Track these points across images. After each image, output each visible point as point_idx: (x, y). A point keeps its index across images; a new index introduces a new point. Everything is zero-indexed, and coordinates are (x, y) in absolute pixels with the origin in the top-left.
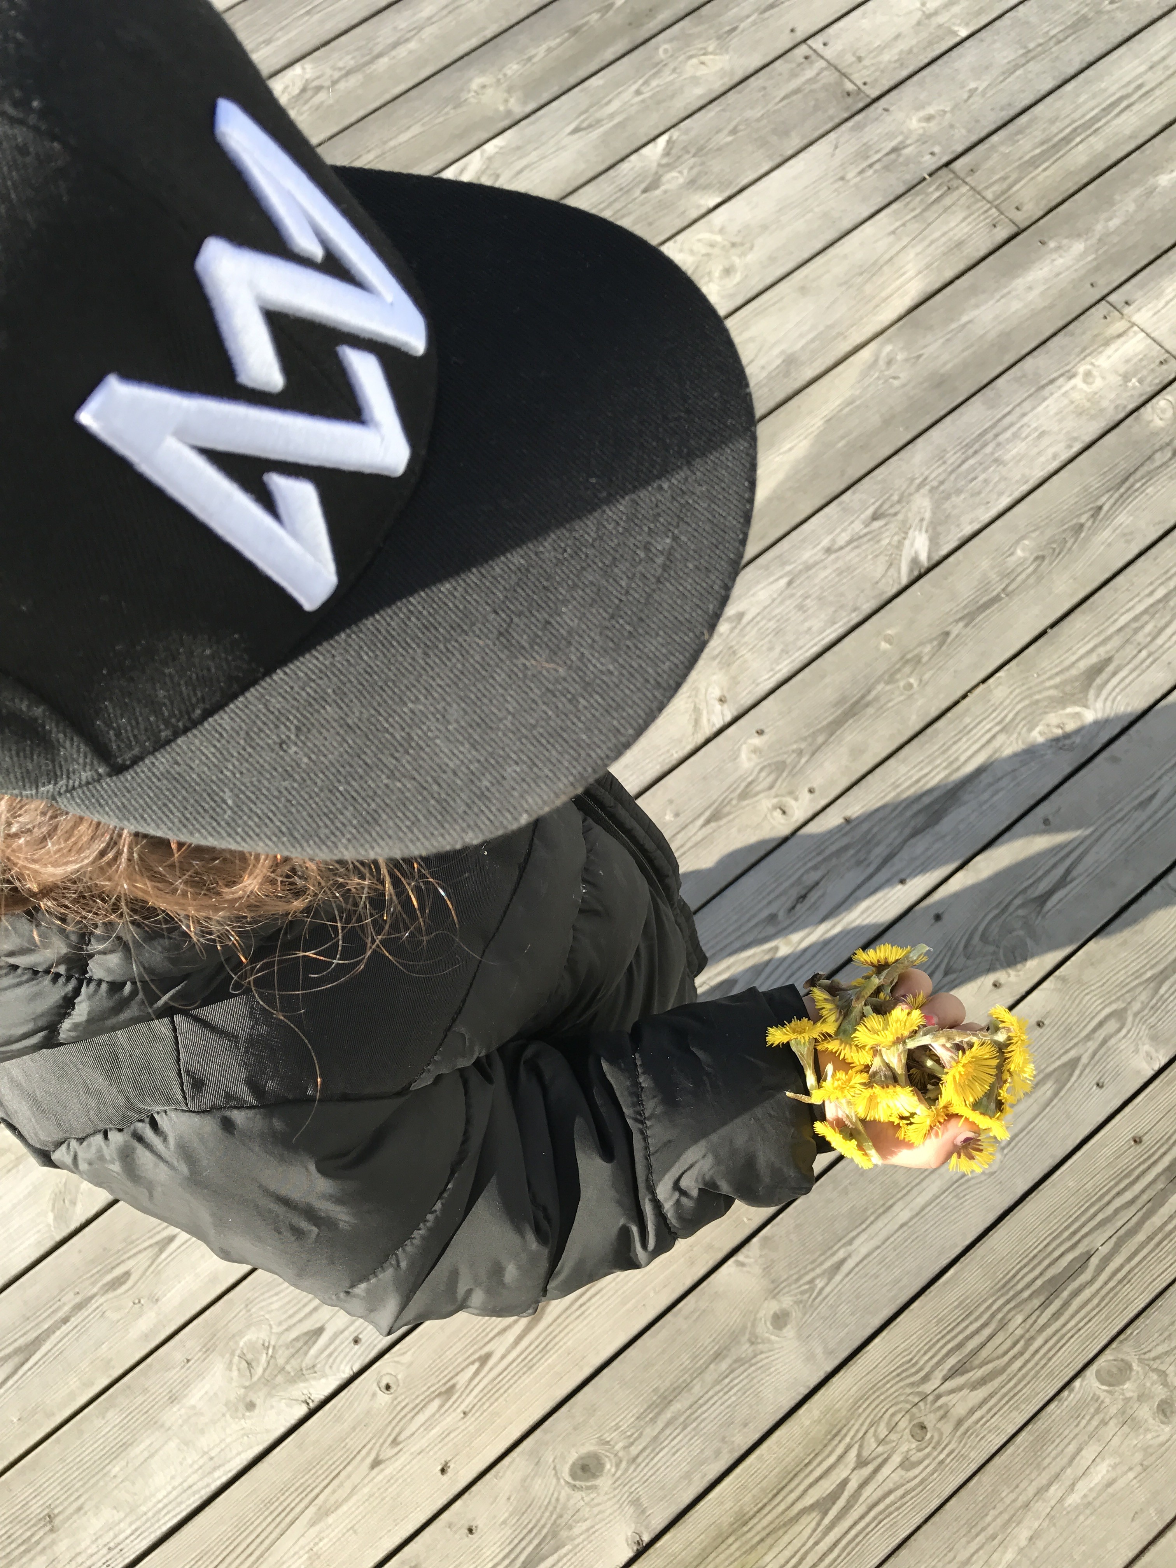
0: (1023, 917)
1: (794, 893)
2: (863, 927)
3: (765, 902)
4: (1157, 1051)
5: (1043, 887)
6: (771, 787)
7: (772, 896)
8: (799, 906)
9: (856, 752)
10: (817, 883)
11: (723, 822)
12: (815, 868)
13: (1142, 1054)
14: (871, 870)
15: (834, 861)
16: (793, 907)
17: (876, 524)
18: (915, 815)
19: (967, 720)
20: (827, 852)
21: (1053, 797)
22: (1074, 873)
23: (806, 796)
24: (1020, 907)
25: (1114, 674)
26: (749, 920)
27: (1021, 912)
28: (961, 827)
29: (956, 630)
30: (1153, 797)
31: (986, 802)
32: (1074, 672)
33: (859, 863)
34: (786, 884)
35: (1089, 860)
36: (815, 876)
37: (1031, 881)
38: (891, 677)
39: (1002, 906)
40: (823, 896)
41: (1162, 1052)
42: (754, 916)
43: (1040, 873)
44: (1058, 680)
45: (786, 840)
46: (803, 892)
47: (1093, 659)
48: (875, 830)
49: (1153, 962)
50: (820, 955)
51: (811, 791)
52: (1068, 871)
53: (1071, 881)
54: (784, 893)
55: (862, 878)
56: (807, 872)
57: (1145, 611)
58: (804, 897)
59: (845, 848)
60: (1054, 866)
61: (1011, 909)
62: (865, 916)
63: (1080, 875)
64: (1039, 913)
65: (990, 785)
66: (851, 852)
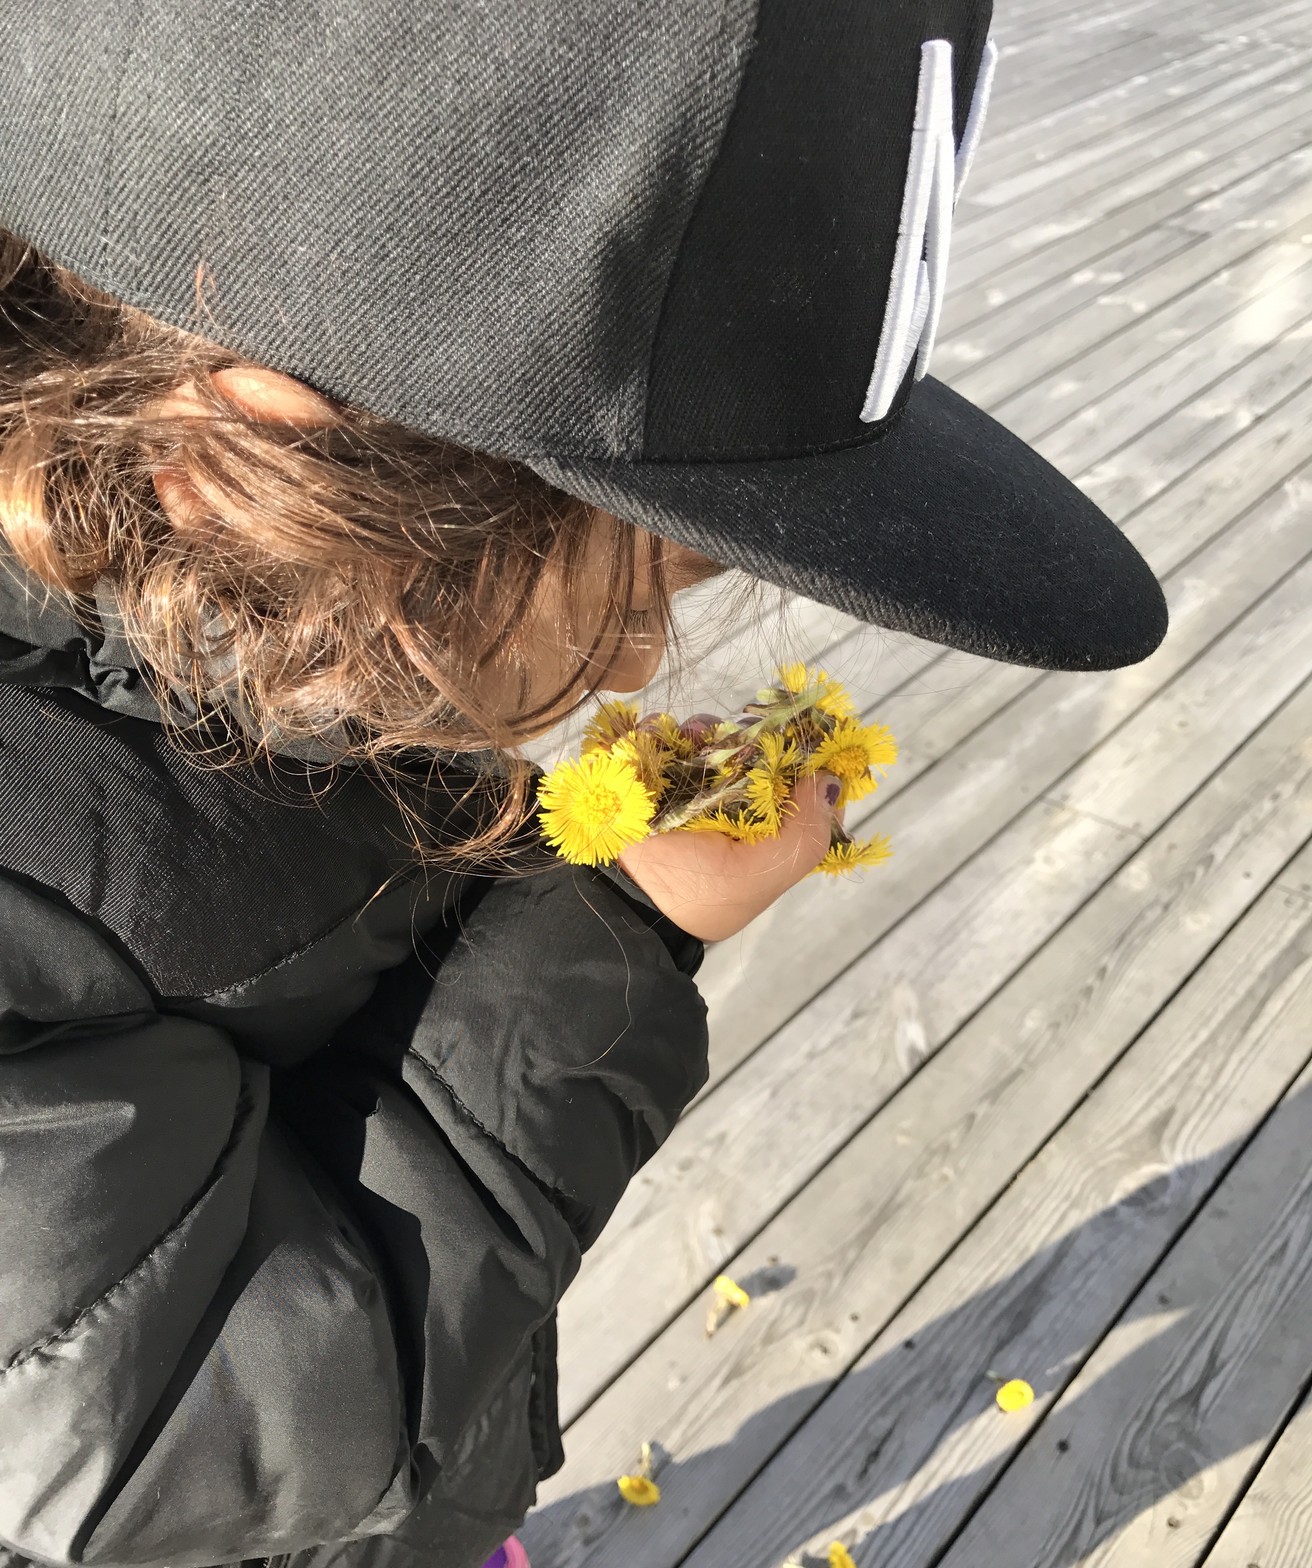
0: (1177, 1424)
1: (861, 1453)
2: (968, 1478)
3: (824, 1472)
5: (1188, 1380)
6: (801, 1322)
7: (832, 1462)
8: (872, 1469)
9: (900, 1262)
10: (889, 1433)
11: (747, 1377)
12: (883, 1412)
14: (957, 1400)
15: (905, 1400)
16: (865, 1471)
17: (859, 1023)
18: (996, 1322)
19: (1026, 1202)
20: (894, 1390)
21: (1162, 1270)
22: (1223, 1356)
23: (849, 1326)
24: (1168, 1411)
25: (1183, 1123)
26: (807, 1500)
27: (1171, 1418)
28: (1058, 1326)
29: (982, 1110)
30: (1285, 1246)
31: (1078, 1290)
32: (1135, 1130)
33: (939, 1396)
34: (849, 1442)
35: (1234, 1336)
36: (885, 1423)
37: (1169, 1377)
38: (920, 1172)
39: (1143, 1416)
40: (902, 1446)
42: (813, 1494)
43: (1178, 1364)
44: (1119, 1141)
45: (835, 1385)
46: (874, 1448)
47: (1153, 1113)
48: (949, 1351)
50: (917, 1529)
51: (855, 1318)
52: (1213, 1356)
53: (1223, 1365)
54: (848, 1454)
55: (948, 1414)
56: (873, 1420)
57: (1195, 1055)
58: (875, 1455)
59: (916, 1381)
60: (1193, 1351)
61: (1157, 1415)
62: (964, 1463)
63: (1230, 1357)
64: (1195, 1414)
65: (1077, 1271)
66: (925, 1384)
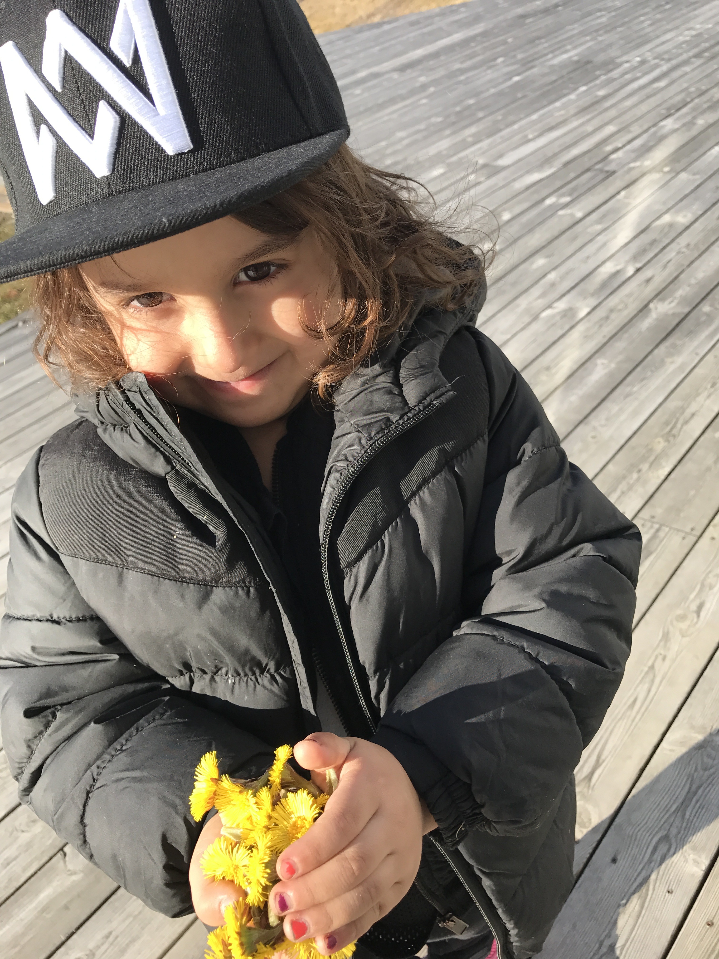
4: (700, 857)
13: (691, 862)
22: (603, 757)
35: (609, 746)
41: (703, 856)
49: (674, 798)
53: (604, 761)
63: (607, 757)
64: (589, 787)
